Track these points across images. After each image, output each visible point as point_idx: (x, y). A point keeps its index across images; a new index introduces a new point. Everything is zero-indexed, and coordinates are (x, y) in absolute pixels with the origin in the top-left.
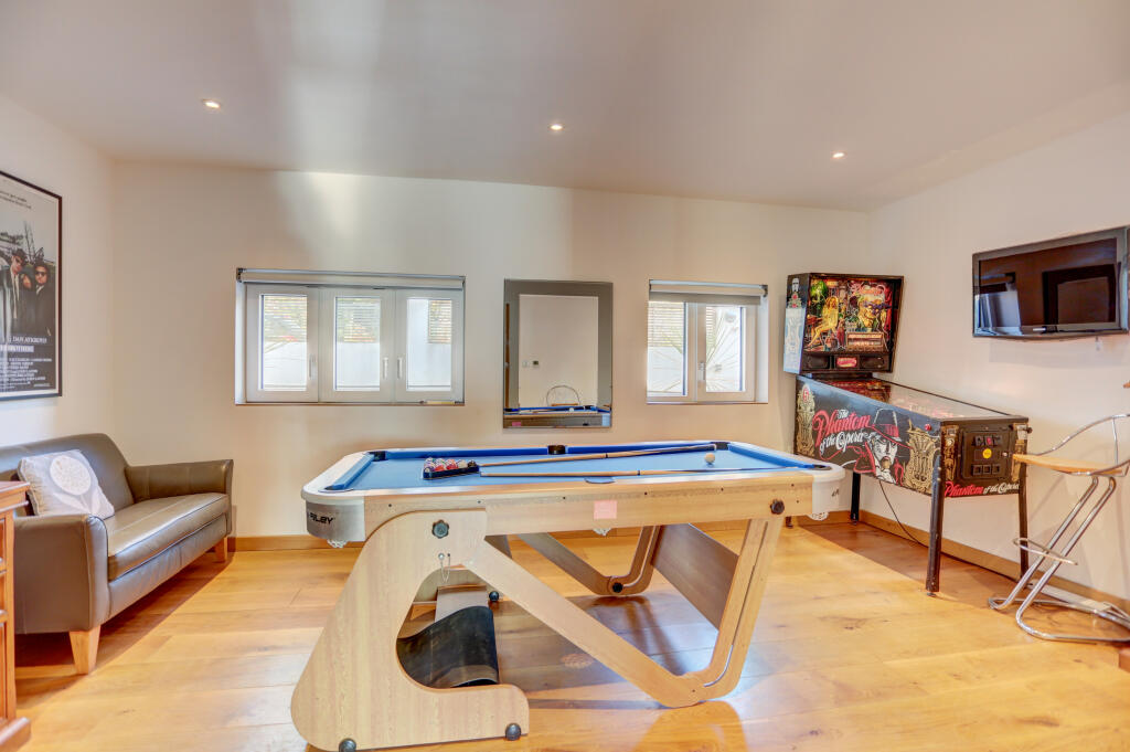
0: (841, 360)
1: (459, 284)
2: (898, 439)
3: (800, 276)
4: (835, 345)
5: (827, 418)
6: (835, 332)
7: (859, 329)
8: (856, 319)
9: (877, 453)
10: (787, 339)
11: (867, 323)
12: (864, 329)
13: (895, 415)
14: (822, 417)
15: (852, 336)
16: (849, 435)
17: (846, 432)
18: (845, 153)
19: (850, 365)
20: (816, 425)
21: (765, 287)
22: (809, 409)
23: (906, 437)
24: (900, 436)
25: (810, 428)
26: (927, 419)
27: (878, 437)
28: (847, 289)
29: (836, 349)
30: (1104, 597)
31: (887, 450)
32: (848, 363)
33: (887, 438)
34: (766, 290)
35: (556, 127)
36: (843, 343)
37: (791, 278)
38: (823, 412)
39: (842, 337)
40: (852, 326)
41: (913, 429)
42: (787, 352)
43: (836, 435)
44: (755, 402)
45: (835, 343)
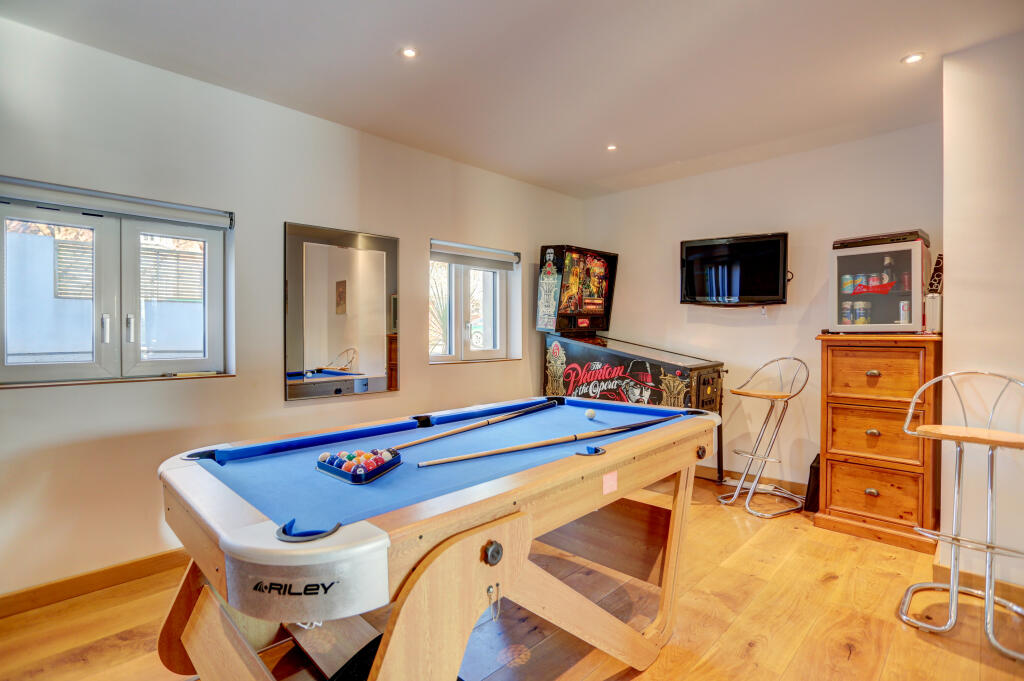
0: (580, 321)
1: (226, 222)
2: (652, 384)
3: (556, 248)
4: (576, 308)
5: (579, 368)
6: (577, 297)
7: (591, 295)
8: (589, 286)
9: (631, 396)
10: (541, 303)
11: (595, 290)
12: (593, 295)
13: (648, 365)
14: (574, 369)
15: (587, 301)
16: (602, 383)
17: (600, 382)
18: (618, 146)
19: (585, 325)
20: (567, 376)
21: (518, 255)
22: (559, 363)
23: (658, 382)
24: (652, 381)
25: (562, 380)
26: (676, 367)
27: (632, 383)
28: (584, 262)
29: (577, 312)
30: (770, 481)
31: (641, 393)
32: (584, 323)
33: (641, 384)
34: (519, 257)
35: (409, 53)
36: (581, 307)
37: (544, 249)
38: (573, 366)
39: (580, 302)
40: (586, 293)
41: (665, 375)
42: (540, 313)
43: (589, 384)
44: (507, 360)
45: (576, 306)
